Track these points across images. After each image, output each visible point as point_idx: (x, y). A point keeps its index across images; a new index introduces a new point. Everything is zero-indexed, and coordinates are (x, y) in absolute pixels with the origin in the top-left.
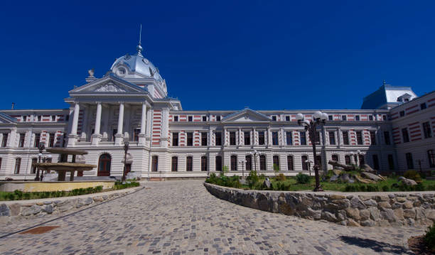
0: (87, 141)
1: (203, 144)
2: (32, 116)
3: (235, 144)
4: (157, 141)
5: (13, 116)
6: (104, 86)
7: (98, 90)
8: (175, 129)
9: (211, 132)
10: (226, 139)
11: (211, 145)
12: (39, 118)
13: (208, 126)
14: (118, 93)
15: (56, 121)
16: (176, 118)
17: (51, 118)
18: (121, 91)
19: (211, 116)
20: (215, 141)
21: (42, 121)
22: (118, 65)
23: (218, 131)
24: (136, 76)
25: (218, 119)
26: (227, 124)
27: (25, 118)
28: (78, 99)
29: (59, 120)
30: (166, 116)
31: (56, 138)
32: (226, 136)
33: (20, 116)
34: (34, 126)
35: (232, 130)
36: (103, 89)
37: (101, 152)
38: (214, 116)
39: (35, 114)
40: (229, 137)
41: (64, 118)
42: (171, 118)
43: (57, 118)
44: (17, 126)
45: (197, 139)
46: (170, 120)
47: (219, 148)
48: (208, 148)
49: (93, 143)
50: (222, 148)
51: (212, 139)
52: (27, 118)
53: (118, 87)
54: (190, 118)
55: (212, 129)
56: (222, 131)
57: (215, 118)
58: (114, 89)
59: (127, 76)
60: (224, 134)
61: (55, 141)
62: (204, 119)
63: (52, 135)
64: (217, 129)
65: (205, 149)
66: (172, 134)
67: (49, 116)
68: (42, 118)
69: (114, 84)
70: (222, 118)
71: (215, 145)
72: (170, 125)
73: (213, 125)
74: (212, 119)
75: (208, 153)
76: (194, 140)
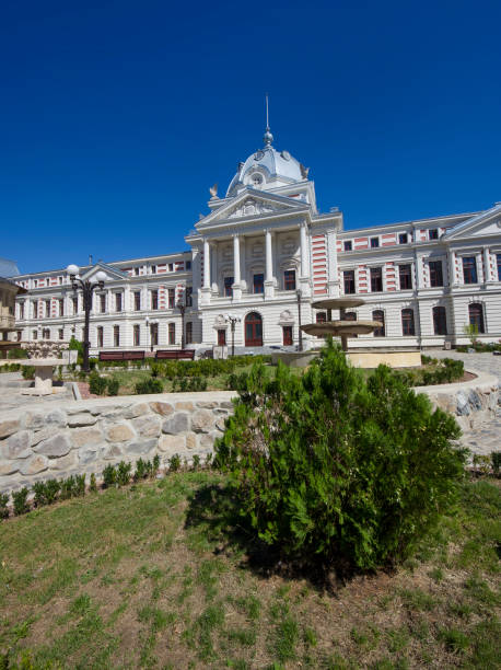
0: (219, 296)
1: (403, 287)
2: (145, 267)
3: (476, 281)
4: (323, 288)
5: (125, 270)
6: (240, 208)
7: (233, 216)
8: (348, 265)
9: (420, 262)
10: (455, 272)
11: (421, 286)
12: (154, 268)
13: (414, 251)
14: (262, 215)
15: (174, 271)
16: (348, 245)
17: (167, 268)
18: (266, 211)
19: (418, 232)
20: (428, 279)
21: (157, 273)
22: (251, 170)
23: (435, 259)
24: (279, 184)
25: (434, 235)
26: (454, 244)
27: (137, 271)
28: (206, 234)
29: (178, 269)
30: (333, 242)
31: (176, 294)
32: (455, 266)
33: (131, 269)
34: (148, 281)
35: (468, 254)
36: (239, 214)
37: (247, 311)
38: (422, 231)
39: (148, 264)
40: (461, 268)
41: (184, 265)
42: (339, 246)
43: (175, 266)
44: (130, 283)
45: (391, 278)
46: (339, 250)
47: (439, 292)
48: (416, 293)
49: (235, 297)
50: (448, 291)
51: (422, 274)
52: (140, 270)
53: (261, 206)
54: (375, 242)
55: (421, 256)
56: (442, 258)
57: (427, 234)
58: (254, 211)
59: (265, 186)
60: (449, 264)
61: (177, 299)
62: (403, 239)
63: (172, 291)
64: (431, 256)
65: (408, 294)
66: (342, 274)
67: (164, 265)
68: (157, 268)
69: (255, 201)
70: (440, 232)
71: (429, 285)
72: (339, 259)
73: (423, 249)
74: (420, 236)
75: (416, 302)
76: (385, 281)
